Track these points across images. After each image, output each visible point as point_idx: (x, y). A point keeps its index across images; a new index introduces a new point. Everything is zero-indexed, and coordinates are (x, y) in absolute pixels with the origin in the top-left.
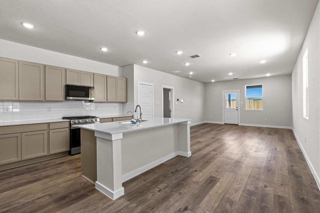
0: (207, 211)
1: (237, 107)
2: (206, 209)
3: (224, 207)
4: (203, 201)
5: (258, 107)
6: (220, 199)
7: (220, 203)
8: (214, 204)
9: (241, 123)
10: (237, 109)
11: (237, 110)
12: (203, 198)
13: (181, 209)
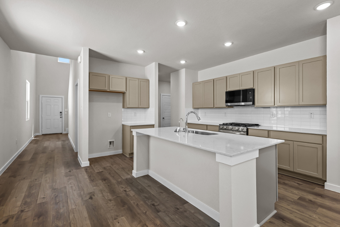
0: (75, 207)
2: (77, 208)
3: (63, 220)
4: (86, 210)
6: (72, 223)
7: (69, 220)
8: (74, 216)
12: (88, 212)
13: (94, 196)
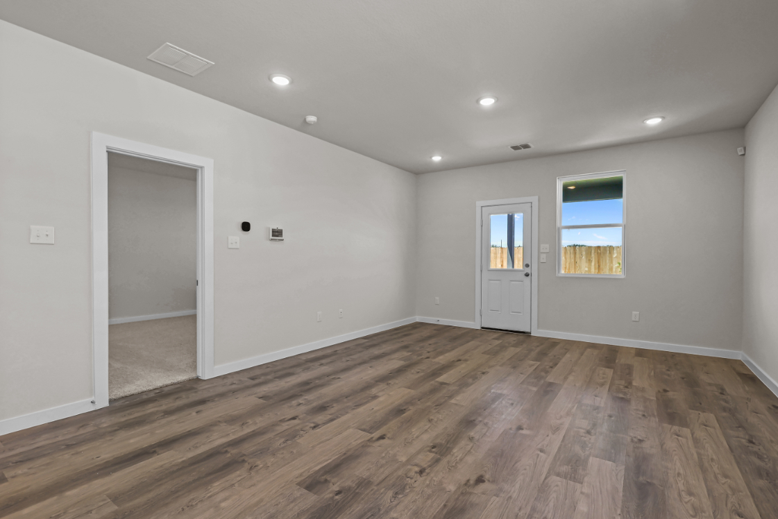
1: (527, 266)
5: (599, 266)
9: (539, 327)
10: (528, 270)
11: (527, 275)
